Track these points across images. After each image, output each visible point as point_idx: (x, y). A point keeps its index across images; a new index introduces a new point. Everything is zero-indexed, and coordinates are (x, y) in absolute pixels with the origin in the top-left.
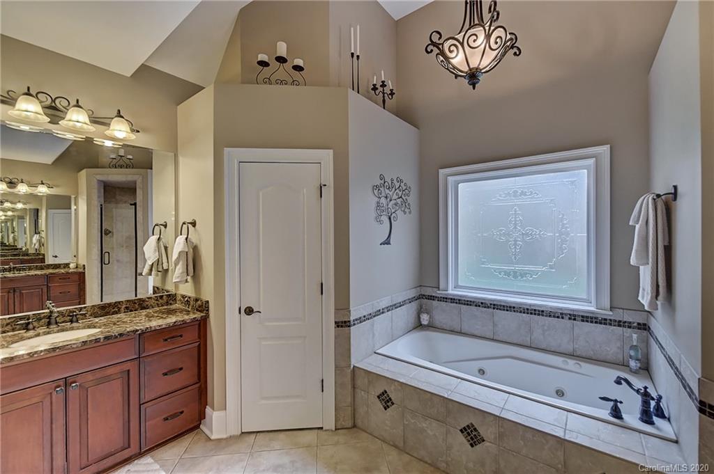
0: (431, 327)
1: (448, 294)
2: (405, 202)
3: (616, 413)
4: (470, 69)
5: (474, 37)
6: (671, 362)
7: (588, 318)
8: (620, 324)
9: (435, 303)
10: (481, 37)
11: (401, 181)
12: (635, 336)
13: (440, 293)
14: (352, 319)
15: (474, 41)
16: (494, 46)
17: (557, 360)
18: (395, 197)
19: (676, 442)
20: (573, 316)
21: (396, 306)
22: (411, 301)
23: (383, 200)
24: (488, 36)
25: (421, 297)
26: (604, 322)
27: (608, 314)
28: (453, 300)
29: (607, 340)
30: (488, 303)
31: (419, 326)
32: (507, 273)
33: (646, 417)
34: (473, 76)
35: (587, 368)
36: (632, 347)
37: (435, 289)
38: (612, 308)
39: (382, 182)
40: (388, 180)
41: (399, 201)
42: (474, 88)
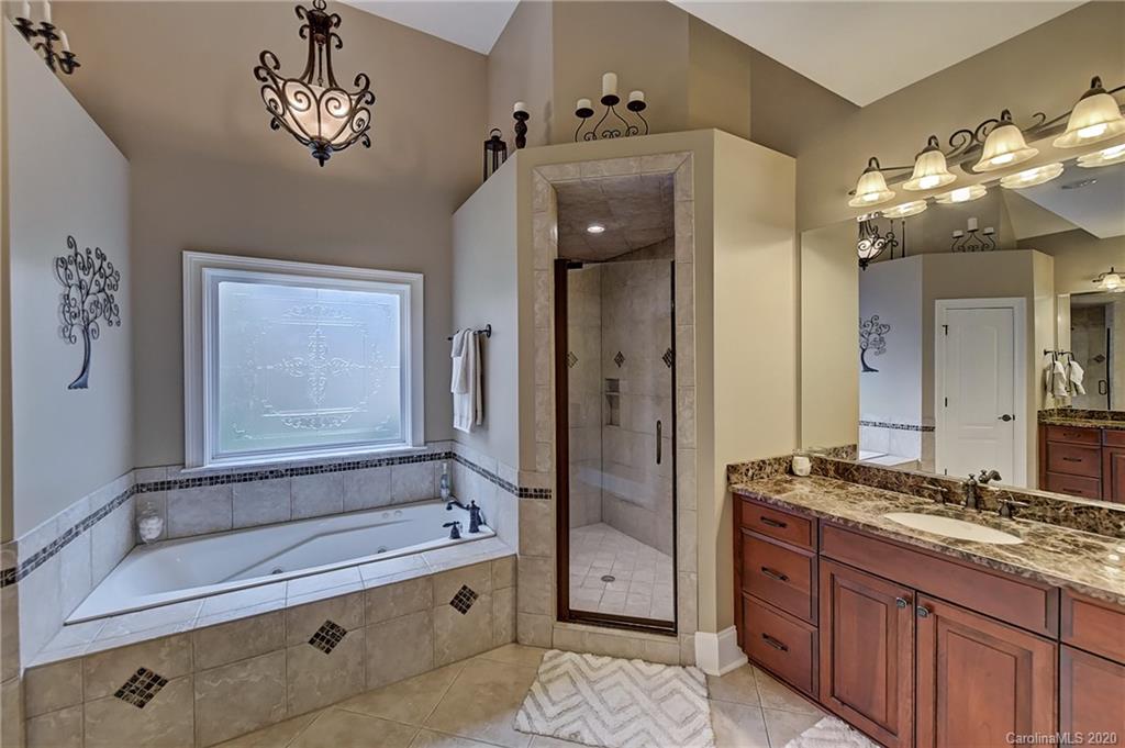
0: (165, 539)
1: (205, 471)
2: (109, 299)
3: (455, 535)
4: (320, 138)
5: (337, 104)
6: (485, 473)
7: (406, 459)
8: (432, 457)
9: (174, 493)
10: (344, 109)
11: (102, 257)
12: (445, 465)
13: (189, 472)
14: (20, 561)
15: (335, 107)
16: (355, 128)
17: (376, 517)
18: (94, 289)
19: (495, 535)
20: (391, 461)
21: (97, 516)
22: (121, 500)
23: (74, 293)
24: (353, 112)
25: (139, 488)
26: (420, 459)
27: (423, 449)
28: (214, 480)
29: (418, 477)
30: (282, 469)
31: (137, 544)
32: (306, 422)
33: (474, 529)
34: (322, 149)
35: (407, 512)
36: (444, 477)
37: (174, 469)
38: (426, 443)
39: (72, 252)
40: (81, 250)
41: (101, 296)
42: (322, 164)
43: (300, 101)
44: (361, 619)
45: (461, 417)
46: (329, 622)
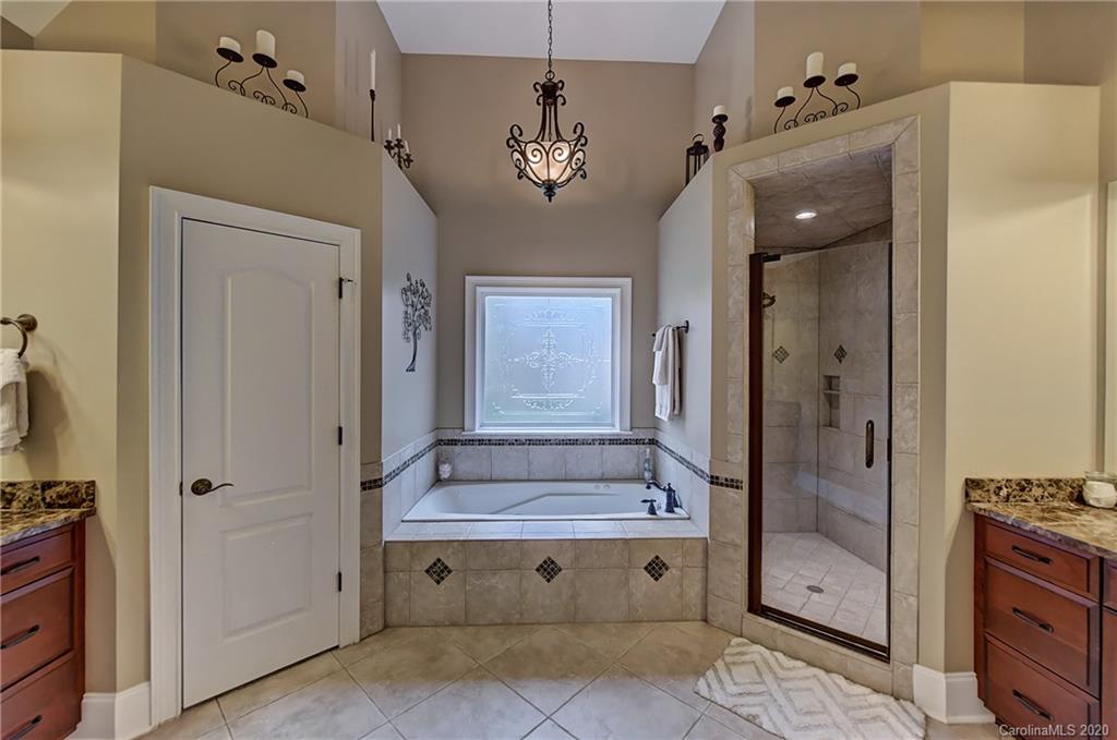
0: (452, 480)
1: (476, 434)
2: (426, 313)
3: (652, 511)
4: (549, 180)
5: (560, 151)
6: (682, 460)
7: (614, 441)
8: (637, 442)
9: (458, 448)
10: (566, 153)
11: (423, 285)
12: (648, 450)
13: (467, 435)
14: (384, 475)
15: (560, 155)
16: (574, 167)
17: (589, 487)
18: (419, 306)
19: (689, 519)
20: (602, 442)
21: (417, 456)
22: (431, 447)
23: (410, 310)
24: (572, 154)
25: (439, 442)
26: (626, 442)
27: (628, 434)
28: (481, 442)
29: (624, 458)
30: (523, 438)
31: (438, 481)
32: (540, 404)
33: (670, 509)
34: (550, 188)
35: (615, 487)
36: (647, 461)
37: (458, 431)
38: (632, 429)
39: (409, 283)
40: (414, 283)
41: (422, 310)
42: (550, 200)
43: (535, 156)
44: (572, 563)
45: (661, 406)
46: (549, 559)
